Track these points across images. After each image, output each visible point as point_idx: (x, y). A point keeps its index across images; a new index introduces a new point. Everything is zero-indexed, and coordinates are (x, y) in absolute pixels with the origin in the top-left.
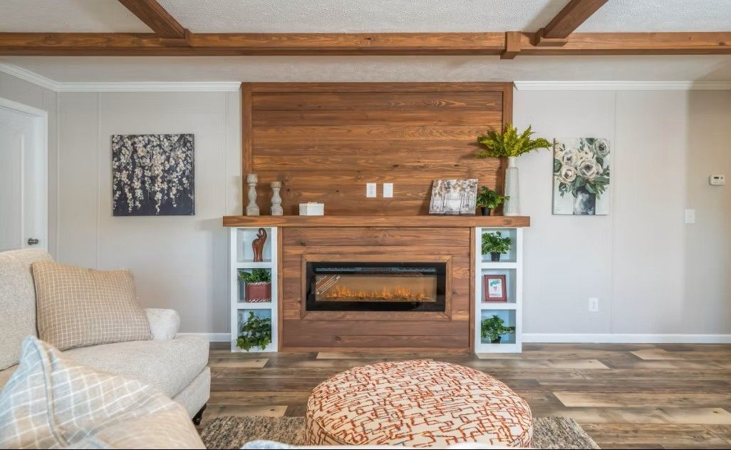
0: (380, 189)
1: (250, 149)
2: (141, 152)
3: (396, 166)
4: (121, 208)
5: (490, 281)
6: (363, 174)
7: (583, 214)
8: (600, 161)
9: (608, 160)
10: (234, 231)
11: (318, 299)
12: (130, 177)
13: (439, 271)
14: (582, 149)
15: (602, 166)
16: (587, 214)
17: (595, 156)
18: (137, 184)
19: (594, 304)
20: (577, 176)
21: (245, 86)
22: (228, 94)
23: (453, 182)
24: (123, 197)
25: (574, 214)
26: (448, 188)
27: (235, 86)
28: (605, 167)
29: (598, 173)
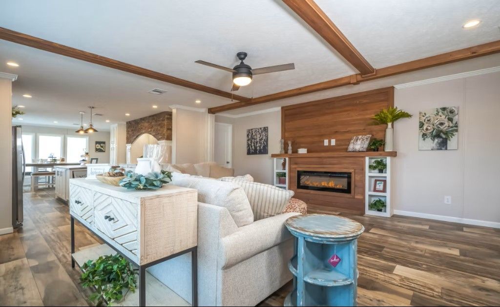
0: (330, 142)
1: (284, 130)
2: (254, 134)
3: (336, 132)
4: (249, 153)
5: (378, 182)
6: (323, 136)
7: (438, 149)
8: (450, 120)
9: (455, 119)
10: (275, 159)
11: (301, 185)
12: (251, 142)
13: (349, 176)
14: (437, 114)
15: (452, 122)
16: (441, 149)
17: (447, 117)
18: (253, 145)
19: (448, 200)
20: (434, 129)
21: (282, 108)
22: (278, 111)
23: (360, 137)
24: (249, 148)
25: (432, 150)
26: (357, 140)
27: (279, 109)
28: (454, 122)
29: (449, 126)
